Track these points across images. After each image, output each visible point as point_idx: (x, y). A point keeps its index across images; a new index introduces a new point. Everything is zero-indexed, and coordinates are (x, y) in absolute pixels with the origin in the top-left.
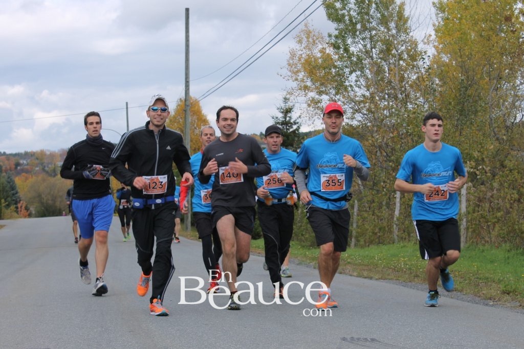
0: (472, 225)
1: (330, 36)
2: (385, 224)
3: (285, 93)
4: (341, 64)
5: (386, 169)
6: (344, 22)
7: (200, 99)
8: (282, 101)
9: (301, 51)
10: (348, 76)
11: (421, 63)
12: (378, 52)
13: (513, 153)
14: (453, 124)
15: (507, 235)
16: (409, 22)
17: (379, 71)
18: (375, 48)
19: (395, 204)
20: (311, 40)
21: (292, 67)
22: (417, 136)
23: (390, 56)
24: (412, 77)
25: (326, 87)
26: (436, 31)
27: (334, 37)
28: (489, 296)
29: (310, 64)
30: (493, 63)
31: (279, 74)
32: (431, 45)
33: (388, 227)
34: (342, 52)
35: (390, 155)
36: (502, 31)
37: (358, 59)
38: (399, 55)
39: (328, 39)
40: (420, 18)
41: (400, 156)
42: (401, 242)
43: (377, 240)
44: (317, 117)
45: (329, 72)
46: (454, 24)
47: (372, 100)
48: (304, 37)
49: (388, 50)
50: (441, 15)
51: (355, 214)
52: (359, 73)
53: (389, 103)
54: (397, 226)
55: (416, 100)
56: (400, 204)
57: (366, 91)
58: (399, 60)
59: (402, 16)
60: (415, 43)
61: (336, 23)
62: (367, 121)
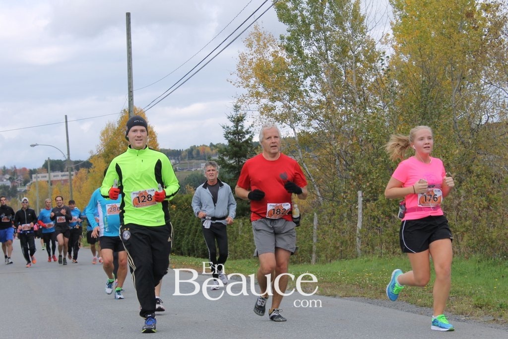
1: (282, 38)
2: (347, 237)
3: (236, 100)
4: (294, 67)
5: (345, 178)
6: (297, 23)
7: (146, 109)
9: (251, 55)
10: (302, 80)
11: (379, 64)
12: (333, 54)
13: (480, 157)
15: (477, 245)
16: (365, 21)
17: (335, 74)
18: (330, 50)
19: (357, 215)
21: (242, 73)
22: (378, 142)
23: (347, 58)
24: (370, 79)
25: (279, 93)
26: (394, 29)
27: (287, 39)
28: (461, 311)
29: (261, 69)
30: (455, 62)
31: (229, 80)
32: (389, 45)
33: (350, 240)
34: (295, 55)
35: (349, 163)
36: (463, 28)
37: (312, 63)
38: (355, 56)
39: (280, 42)
41: (361, 164)
42: (365, 256)
43: (339, 255)
45: (281, 77)
46: (413, 21)
47: (329, 105)
48: (254, 40)
49: (344, 52)
50: (398, 13)
51: (315, 227)
52: (314, 77)
53: (346, 108)
54: (360, 239)
55: (375, 104)
56: (363, 216)
57: (322, 96)
58: (356, 62)
59: (357, 15)
60: (372, 44)
61: (288, 24)
62: (324, 128)
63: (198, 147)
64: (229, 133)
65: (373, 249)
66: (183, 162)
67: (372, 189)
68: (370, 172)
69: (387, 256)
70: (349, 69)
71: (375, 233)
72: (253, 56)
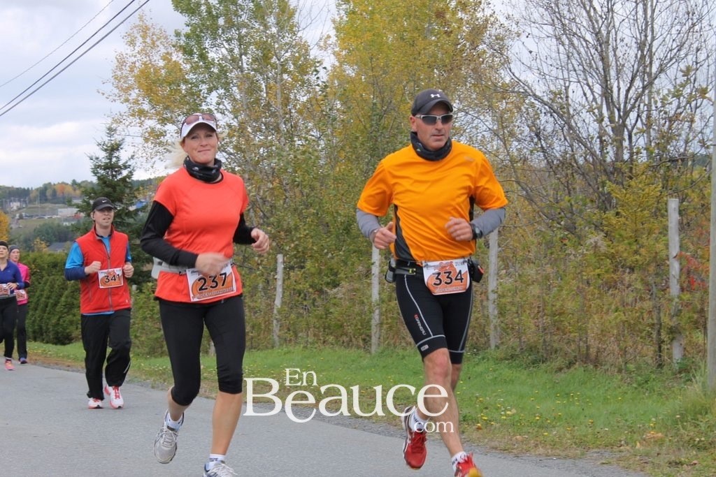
0: (387, 319)
1: (178, 34)
2: (261, 320)
3: (110, 121)
4: (194, 77)
6: (200, 14)
8: (105, 133)
9: (133, 54)
10: (205, 95)
11: (313, 78)
12: (250, 60)
14: (361, 170)
16: (296, 16)
17: (252, 89)
18: (246, 54)
19: (275, 288)
20: (148, 40)
21: (120, 81)
22: (308, 187)
23: (269, 67)
24: (301, 98)
25: (173, 112)
26: (337, 29)
27: (185, 36)
29: (147, 78)
30: (419, 79)
31: (101, 91)
32: (330, 51)
33: (265, 322)
34: (196, 60)
35: (268, 215)
36: (432, 32)
37: (220, 71)
38: (281, 65)
39: (175, 39)
40: (313, 10)
41: (284, 216)
42: (284, 346)
44: (158, 157)
45: (176, 90)
46: (363, 20)
47: (242, 132)
48: (138, 36)
49: (266, 58)
50: (344, 6)
52: (221, 91)
53: (266, 138)
54: (278, 322)
55: (306, 133)
56: (283, 289)
57: (233, 119)
58: (281, 74)
59: (285, 7)
60: (305, 48)
61: (187, 15)
62: (235, 164)
63: (54, 185)
64: (99, 166)
65: (296, 336)
66: (32, 206)
67: (298, 252)
68: (297, 228)
69: (316, 345)
70: (272, 82)
71: (299, 313)
72: (136, 59)
